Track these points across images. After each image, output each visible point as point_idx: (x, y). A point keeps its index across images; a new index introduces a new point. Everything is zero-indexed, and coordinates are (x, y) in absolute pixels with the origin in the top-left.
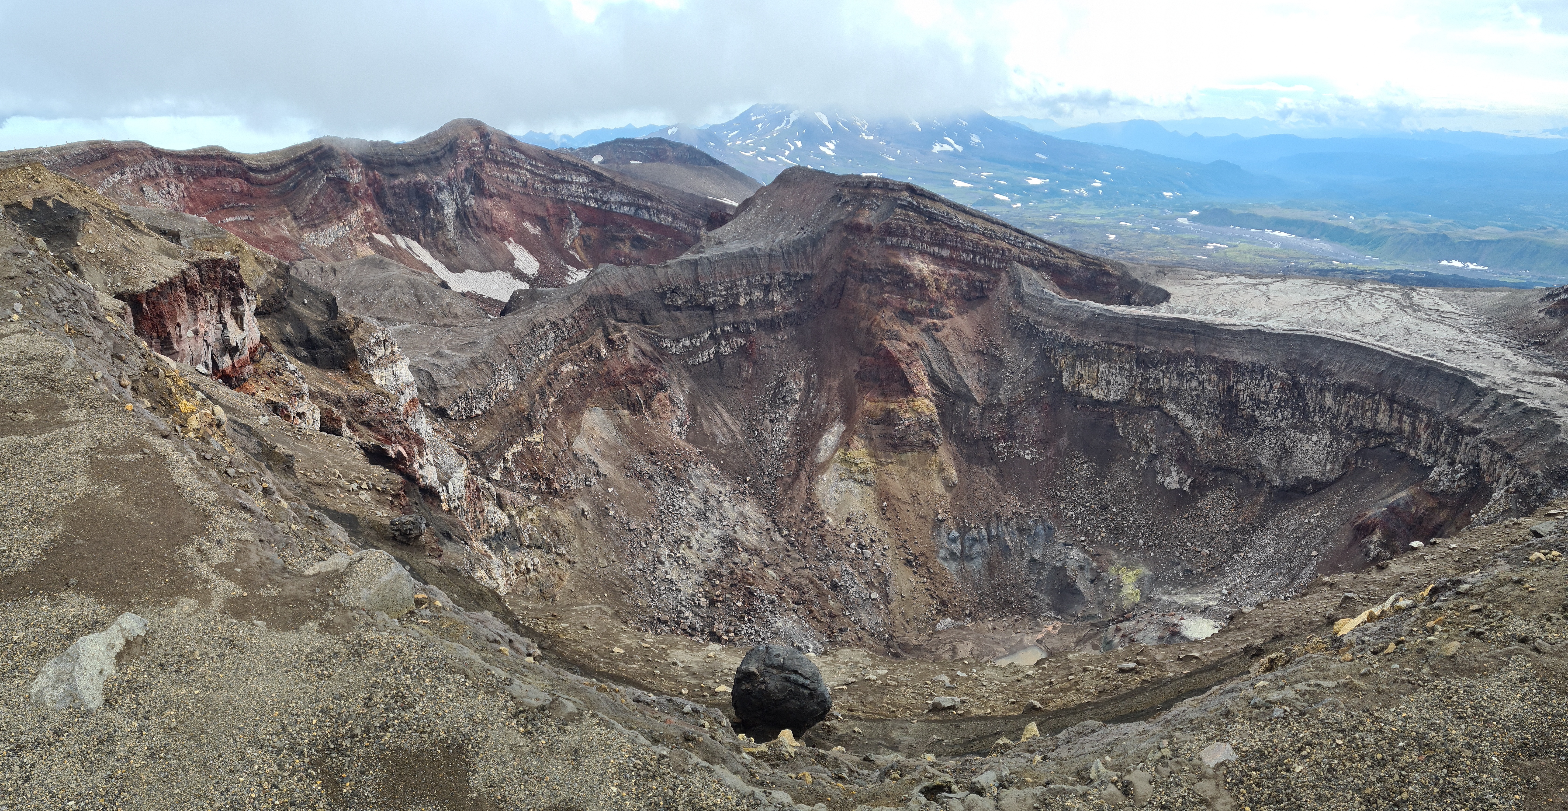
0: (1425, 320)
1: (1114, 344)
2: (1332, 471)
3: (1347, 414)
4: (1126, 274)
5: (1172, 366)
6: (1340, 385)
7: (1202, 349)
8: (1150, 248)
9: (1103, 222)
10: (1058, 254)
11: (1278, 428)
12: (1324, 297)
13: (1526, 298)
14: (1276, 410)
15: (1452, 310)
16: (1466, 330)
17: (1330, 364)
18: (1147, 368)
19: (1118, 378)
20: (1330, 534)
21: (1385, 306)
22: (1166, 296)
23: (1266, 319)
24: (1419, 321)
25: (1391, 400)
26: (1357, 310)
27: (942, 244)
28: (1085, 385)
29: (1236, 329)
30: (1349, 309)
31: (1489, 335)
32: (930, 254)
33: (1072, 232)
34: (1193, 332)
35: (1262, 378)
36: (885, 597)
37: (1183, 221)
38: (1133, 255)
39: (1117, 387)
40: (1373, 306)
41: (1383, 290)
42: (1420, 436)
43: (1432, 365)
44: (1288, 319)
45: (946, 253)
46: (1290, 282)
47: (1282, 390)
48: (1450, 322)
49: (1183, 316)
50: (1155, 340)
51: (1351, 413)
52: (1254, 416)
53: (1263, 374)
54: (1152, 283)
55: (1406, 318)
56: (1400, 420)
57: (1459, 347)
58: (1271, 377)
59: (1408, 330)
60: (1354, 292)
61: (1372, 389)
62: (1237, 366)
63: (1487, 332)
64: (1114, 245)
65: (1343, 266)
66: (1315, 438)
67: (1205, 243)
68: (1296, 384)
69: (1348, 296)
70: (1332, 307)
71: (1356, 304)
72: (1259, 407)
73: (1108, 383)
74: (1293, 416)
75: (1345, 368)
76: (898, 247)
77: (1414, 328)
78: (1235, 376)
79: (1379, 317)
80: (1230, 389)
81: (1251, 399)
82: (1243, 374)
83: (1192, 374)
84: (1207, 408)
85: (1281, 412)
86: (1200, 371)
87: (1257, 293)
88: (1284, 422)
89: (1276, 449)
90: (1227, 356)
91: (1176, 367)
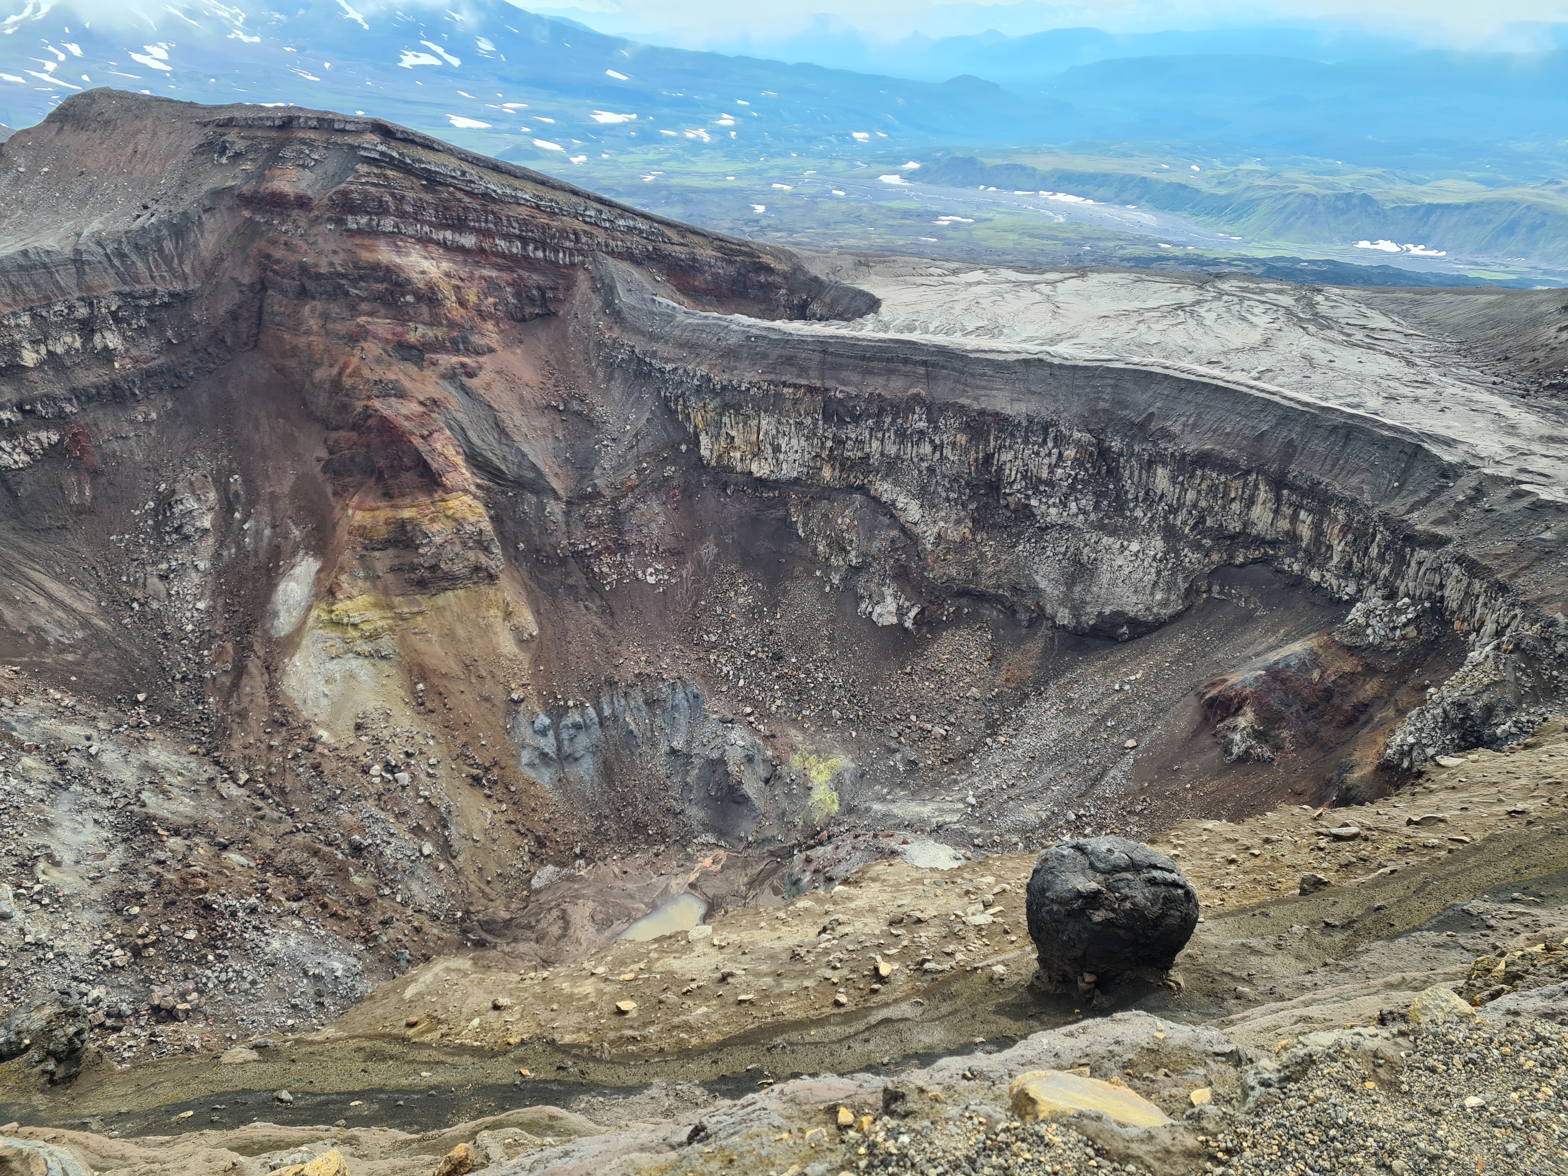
0: (1341, 343)
1: (784, 384)
2: (1165, 604)
3: (1195, 506)
4: (798, 269)
5: (888, 420)
6: (1184, 455)
7: (943, 391)
8: (827, 225)
9: (742, 184)
10: (676, 238)
11: (1070, 528)
12: (1155, 304)
13: (1533, 306)
14: (1066, 496)
15: (1392, 326)
16: (1418, 361)
17: (1167, 418)
18: (842, 423)
19: (794, 442)
20: (1159, 711)
21: (1267, 318)
22: (873, 304)
23: (1052, 342)
24: (1329, 346)
25: (1278, 484)
26: (1215, 327)
27: (460, 226)
28: (738, 455)
29: (1001, 357)
30: (1200, 323)
31: (1463, 371)
32: (438, 243)
33: (686, 202)
34: (924, 363)
35: (1045, 442)
36: (446, 849)
37: (894, 180)
38: (797, 237)
39: (792, 456)
40: (1244, 319)
41: (1263, 292)
42: (1330, 547)
43: (1356, 422)
44: (1091, 341)
45: (469, 241)
46: (1094, 279)
47: (1078, 463)
48: (1388, 347)
49: (906, 336)
50: (855, 377)
51: (1203, 504)
52: (1027, 506)
53: (1047, 434)
54: (847, 282)
55: (1306, 341)
56: (1294, 518)
57: (1406, 391)
58: (1060, 440)
59: (1310, 361)
60: (1209, 296)
61: (1243, 462)
62: (1002, 421)
63: (1458, 365)
64: (764, 223)
65: (1178, 252)
66: (1135, 546)
67: (936, 215)
68: (1104, 452)
69: (1198, 302)
70: (1170, 321)
71: (1212, 316)
72: (1037, 491)
73: (777, 449)
74: (1097, 507)
75: (1195, 425)
76: (374, 233)
77: (1321, 358)
78: (996, 438)
79: (1255, 337)
80: (988, 458)
81: (1024, 477)
82: (1012, 435)
83: (921, 432)
84: (947, 490)
85: (1076, 500)
86: (936, 428)
87: (1037, 297)
88: (1081, 517)
89: (1065, 563)
90: (985, 404)
91: (894, 421)
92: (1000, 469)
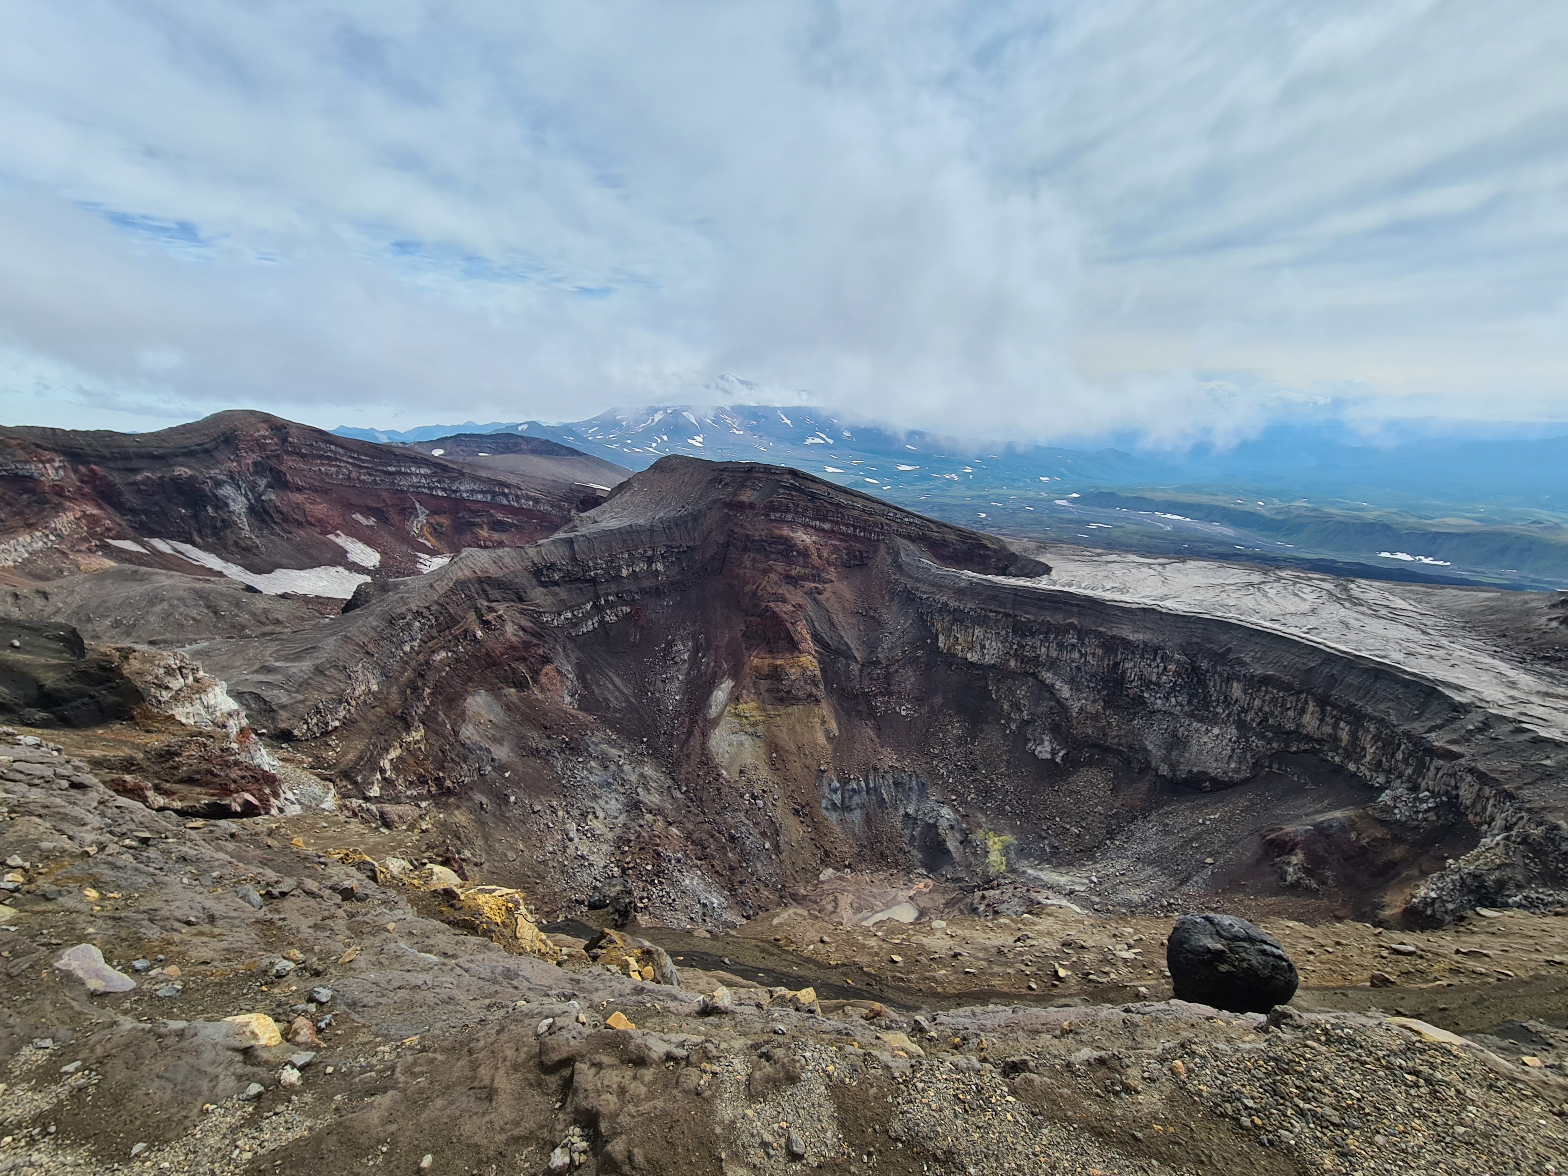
0: (1370, 615)
1: (991, 611)
2: (1237, 771)
3: (1260, 710)
4: (1003, 548)
5: (1052, 636)
6: (1253, 676)
7: (1088, 623)
8: (1021, 526)
9: (974, 502)
10: (935, 529)
11: (1171, 714)
12: (1234, 582)
13: (1526, 602)
14: (1169, 693)
15: (1410, 608)
16: (1431, 631)
17: (1241, 652)
18: (1024, 635)
19: (994, 644)
20: (1231, 842)
21: (1314, 596)
22: (1047, 570)
23: (1162, 599)
24: (1361, 617)
25: (1323, 702)
26: (1275, 598)
27: (824, 519)
28: (960, 648)
29: (1128, 606)
30: (1265, 595)
31: (1468, 641)
32: (812, 527)
33: (942, 510)
34: (1078, 605)
35: (1155, 659)
36: (776, 846)
37: (1064, 503)
38: (1004, 531)
39: (992, 652)
40: (1296, 595)
41: (1310, 579)
42: (1364, 749)
43: (1383, 667)
44: (1189, 601)
45: (827, 526)
46: (1191, 564)
47: (1177, 673)
48: (1407, 621)
49: (1066, 589)
50: (1034, 610)
51: (1266, 709)
52: (1142, 697)
53: (1156, 654)
54: (1032, 557)
55: (1343, 612)
56: (1335, 726)
57: (1423, 651)
58: (1165, 659)
59: (1347, 625)
60: (1271, 579)
61: (1297, 684)
62: (1126, 644)
63: (1464, 637)
64: (984, 523)
65: (1249, 551)
66: (1216, 731)
67: (1088, 523)
68: (1195, 669)
69: (1263, 582)
70: (1243, 592)
71: (1274, 591)
72: (1148, 689)
73: (983, 647)
74: (1189, 703)
75: (1260, 659)
76: (783, 521)
77: (1355, 624)
78: (1122, 653)
79: (1305, 607)
80: (1116, 665)
81: (1140, 679)
83: (1073, 645)
84: (1088, 681)
85: (1175, 696)
86: (1083, 643)
87: (1152, 572)
88: (1178, 708)
89: (1166, 735)
90: (1116, 632)
91: (1055, 638)
92: (1124, 672)
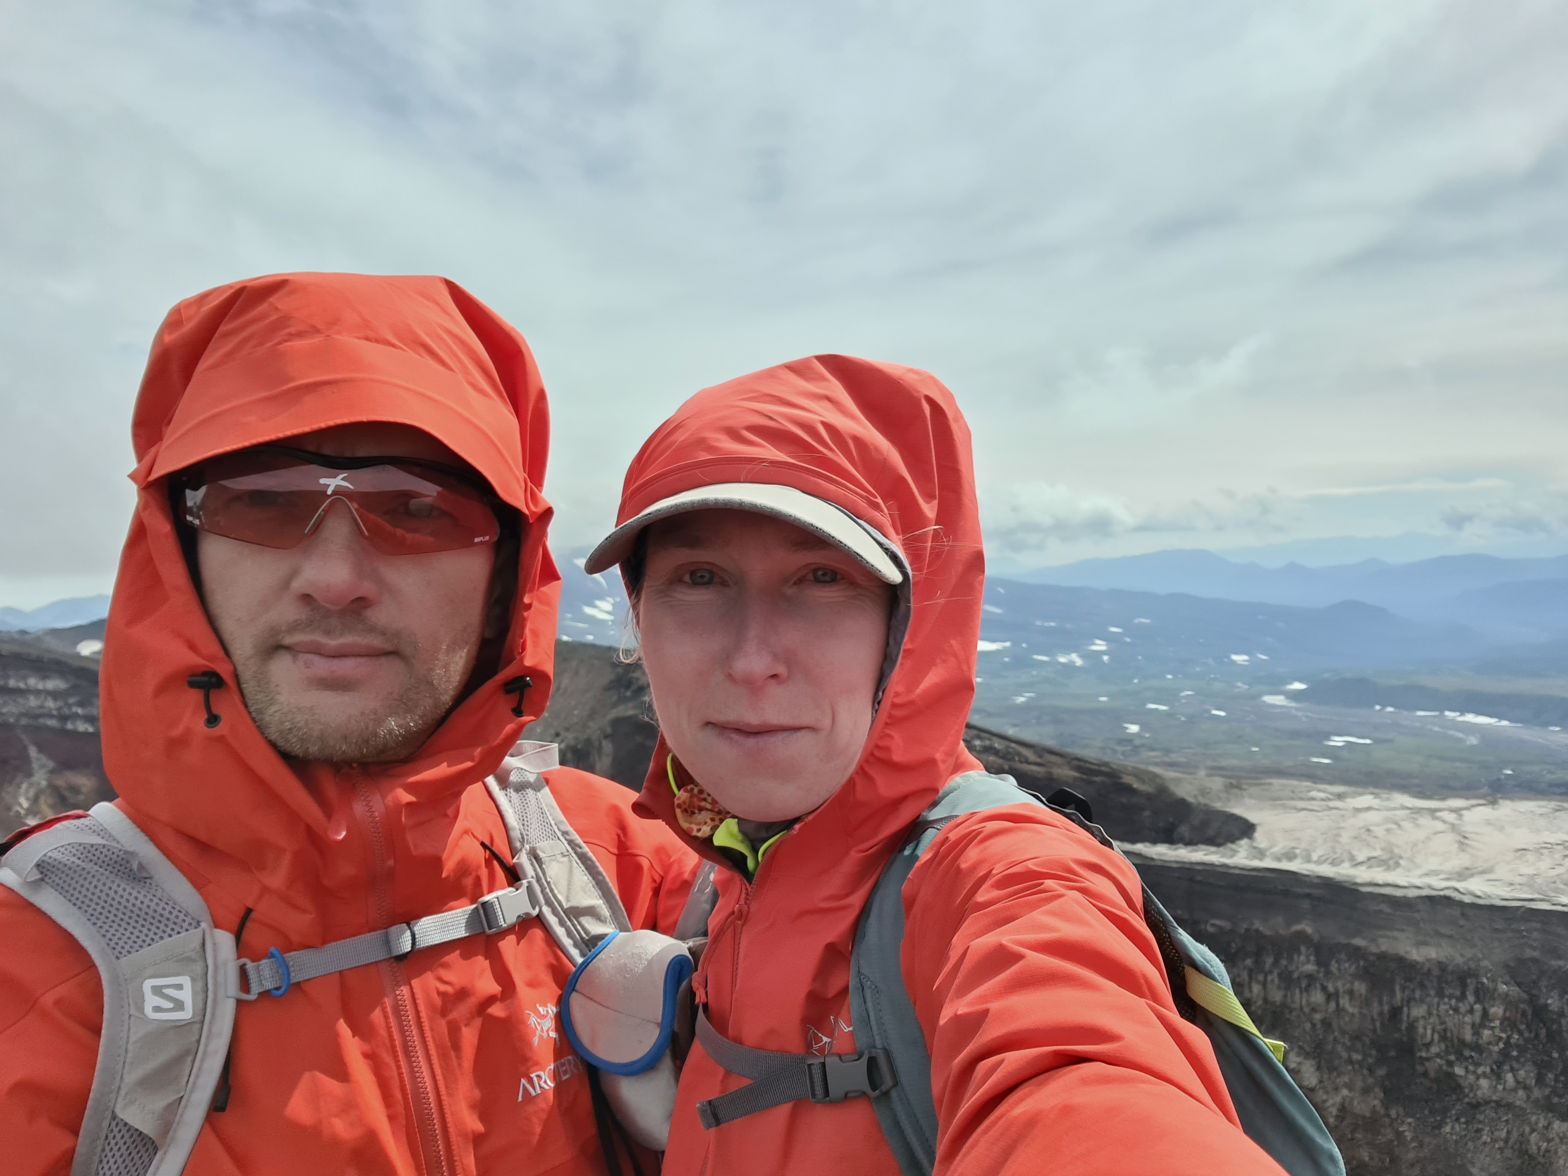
4: (1162, 790)
5: (1269, 961)
7: (1332, 931)
8: (1206, 745)
9: (1115, 704)
11: (1509, 1106)
14: (1500, 1064)
22: (1247, 829)
29: (1399, 893)
33: (1055, 723)
34: (1308, 897)
35: (1463, 995)
37: (1276, 700)
38: (1161, 759)
47: (1508, 1023)
50: (1230, 910)
52: (1451, 1076)
53: (1464, 986)
58: (1482, 994)
62: (1407, 968)
67: (1325, 736)
68: (1539, 1012)
72: (1460, 1057)
74: (1540, 1080)
78: (1403, 988)
80: (1395, 1013)
81: (1443, 1038)
82: (1422, 986)
83: (1310, 977)
84: (1349, 1049)
85: (1512, 1070)
86: (1328, 973)
87: (1440, 826)
88: (1521, 1093)
89: (1508, 1153)
90: (1384, 945)
91: (1276, 962)
92: (1412, 1027)
